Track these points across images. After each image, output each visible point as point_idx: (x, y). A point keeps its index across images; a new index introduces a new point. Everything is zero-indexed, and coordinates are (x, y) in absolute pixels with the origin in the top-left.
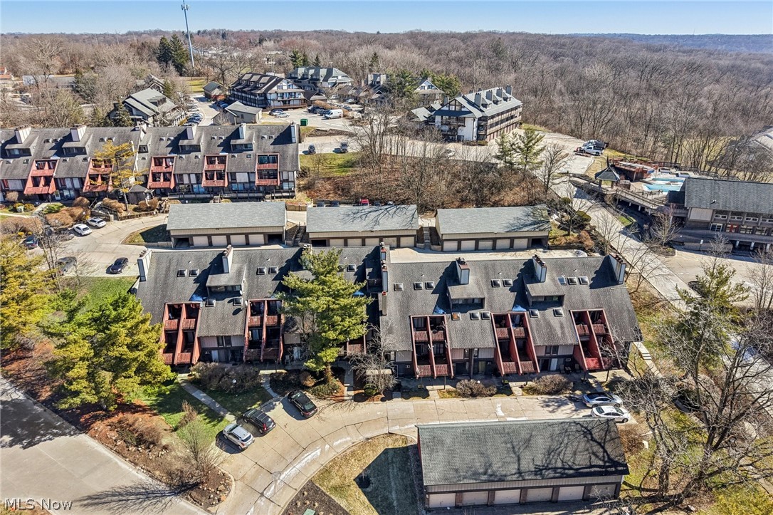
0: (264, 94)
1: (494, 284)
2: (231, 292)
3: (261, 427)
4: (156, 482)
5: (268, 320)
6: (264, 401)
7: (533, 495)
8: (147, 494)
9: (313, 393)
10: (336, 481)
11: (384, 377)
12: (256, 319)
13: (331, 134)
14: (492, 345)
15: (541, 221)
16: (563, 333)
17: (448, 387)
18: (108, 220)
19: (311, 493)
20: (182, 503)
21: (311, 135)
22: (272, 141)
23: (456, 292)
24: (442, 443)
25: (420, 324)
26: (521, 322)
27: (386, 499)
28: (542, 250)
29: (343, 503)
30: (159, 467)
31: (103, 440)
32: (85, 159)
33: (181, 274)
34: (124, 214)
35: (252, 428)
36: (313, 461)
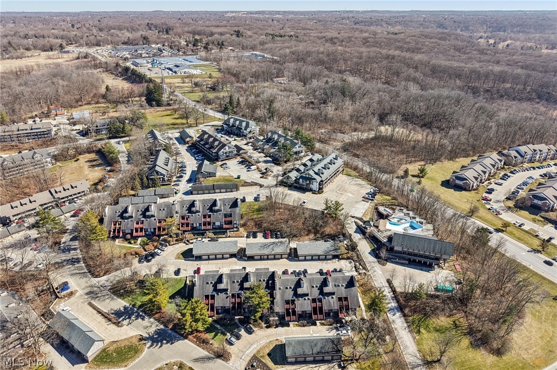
0: (217, 153)
1: (313, 287)
2: (225, 291)
3: (238, 337)
4: (211, 355)
5: (238, 300)
6: (238, 328)
7: (317, 358)
8: (209, 358)
9: (253, 325)
10: (261, 354)
11: (275, 320)
12: (233, 300)
13: (252, 185)
14: (310, 310)
15: (337, 249)
16: (334, 305)
17: (296, 323)
18: (166, 246)
19: (255, 358)
20: (219, 361)
21: (243, 186)
22: (229, 206)
23: (300, 291)
24: (291, 344)
25: (287, 302)
26: (320, 301)
27: (276, 359)
28: (337, 260)
29: (264, 361)
30: (211, 350)
31: (192, 341)
32: (155, 219)
33: (208, 283)
34: (172, 243)
35: (235, 337)
36: (255, 348)
